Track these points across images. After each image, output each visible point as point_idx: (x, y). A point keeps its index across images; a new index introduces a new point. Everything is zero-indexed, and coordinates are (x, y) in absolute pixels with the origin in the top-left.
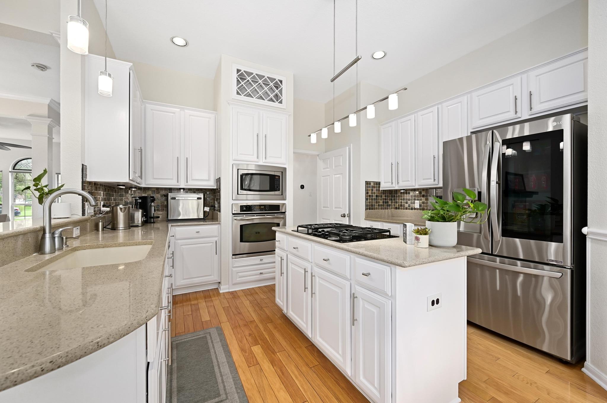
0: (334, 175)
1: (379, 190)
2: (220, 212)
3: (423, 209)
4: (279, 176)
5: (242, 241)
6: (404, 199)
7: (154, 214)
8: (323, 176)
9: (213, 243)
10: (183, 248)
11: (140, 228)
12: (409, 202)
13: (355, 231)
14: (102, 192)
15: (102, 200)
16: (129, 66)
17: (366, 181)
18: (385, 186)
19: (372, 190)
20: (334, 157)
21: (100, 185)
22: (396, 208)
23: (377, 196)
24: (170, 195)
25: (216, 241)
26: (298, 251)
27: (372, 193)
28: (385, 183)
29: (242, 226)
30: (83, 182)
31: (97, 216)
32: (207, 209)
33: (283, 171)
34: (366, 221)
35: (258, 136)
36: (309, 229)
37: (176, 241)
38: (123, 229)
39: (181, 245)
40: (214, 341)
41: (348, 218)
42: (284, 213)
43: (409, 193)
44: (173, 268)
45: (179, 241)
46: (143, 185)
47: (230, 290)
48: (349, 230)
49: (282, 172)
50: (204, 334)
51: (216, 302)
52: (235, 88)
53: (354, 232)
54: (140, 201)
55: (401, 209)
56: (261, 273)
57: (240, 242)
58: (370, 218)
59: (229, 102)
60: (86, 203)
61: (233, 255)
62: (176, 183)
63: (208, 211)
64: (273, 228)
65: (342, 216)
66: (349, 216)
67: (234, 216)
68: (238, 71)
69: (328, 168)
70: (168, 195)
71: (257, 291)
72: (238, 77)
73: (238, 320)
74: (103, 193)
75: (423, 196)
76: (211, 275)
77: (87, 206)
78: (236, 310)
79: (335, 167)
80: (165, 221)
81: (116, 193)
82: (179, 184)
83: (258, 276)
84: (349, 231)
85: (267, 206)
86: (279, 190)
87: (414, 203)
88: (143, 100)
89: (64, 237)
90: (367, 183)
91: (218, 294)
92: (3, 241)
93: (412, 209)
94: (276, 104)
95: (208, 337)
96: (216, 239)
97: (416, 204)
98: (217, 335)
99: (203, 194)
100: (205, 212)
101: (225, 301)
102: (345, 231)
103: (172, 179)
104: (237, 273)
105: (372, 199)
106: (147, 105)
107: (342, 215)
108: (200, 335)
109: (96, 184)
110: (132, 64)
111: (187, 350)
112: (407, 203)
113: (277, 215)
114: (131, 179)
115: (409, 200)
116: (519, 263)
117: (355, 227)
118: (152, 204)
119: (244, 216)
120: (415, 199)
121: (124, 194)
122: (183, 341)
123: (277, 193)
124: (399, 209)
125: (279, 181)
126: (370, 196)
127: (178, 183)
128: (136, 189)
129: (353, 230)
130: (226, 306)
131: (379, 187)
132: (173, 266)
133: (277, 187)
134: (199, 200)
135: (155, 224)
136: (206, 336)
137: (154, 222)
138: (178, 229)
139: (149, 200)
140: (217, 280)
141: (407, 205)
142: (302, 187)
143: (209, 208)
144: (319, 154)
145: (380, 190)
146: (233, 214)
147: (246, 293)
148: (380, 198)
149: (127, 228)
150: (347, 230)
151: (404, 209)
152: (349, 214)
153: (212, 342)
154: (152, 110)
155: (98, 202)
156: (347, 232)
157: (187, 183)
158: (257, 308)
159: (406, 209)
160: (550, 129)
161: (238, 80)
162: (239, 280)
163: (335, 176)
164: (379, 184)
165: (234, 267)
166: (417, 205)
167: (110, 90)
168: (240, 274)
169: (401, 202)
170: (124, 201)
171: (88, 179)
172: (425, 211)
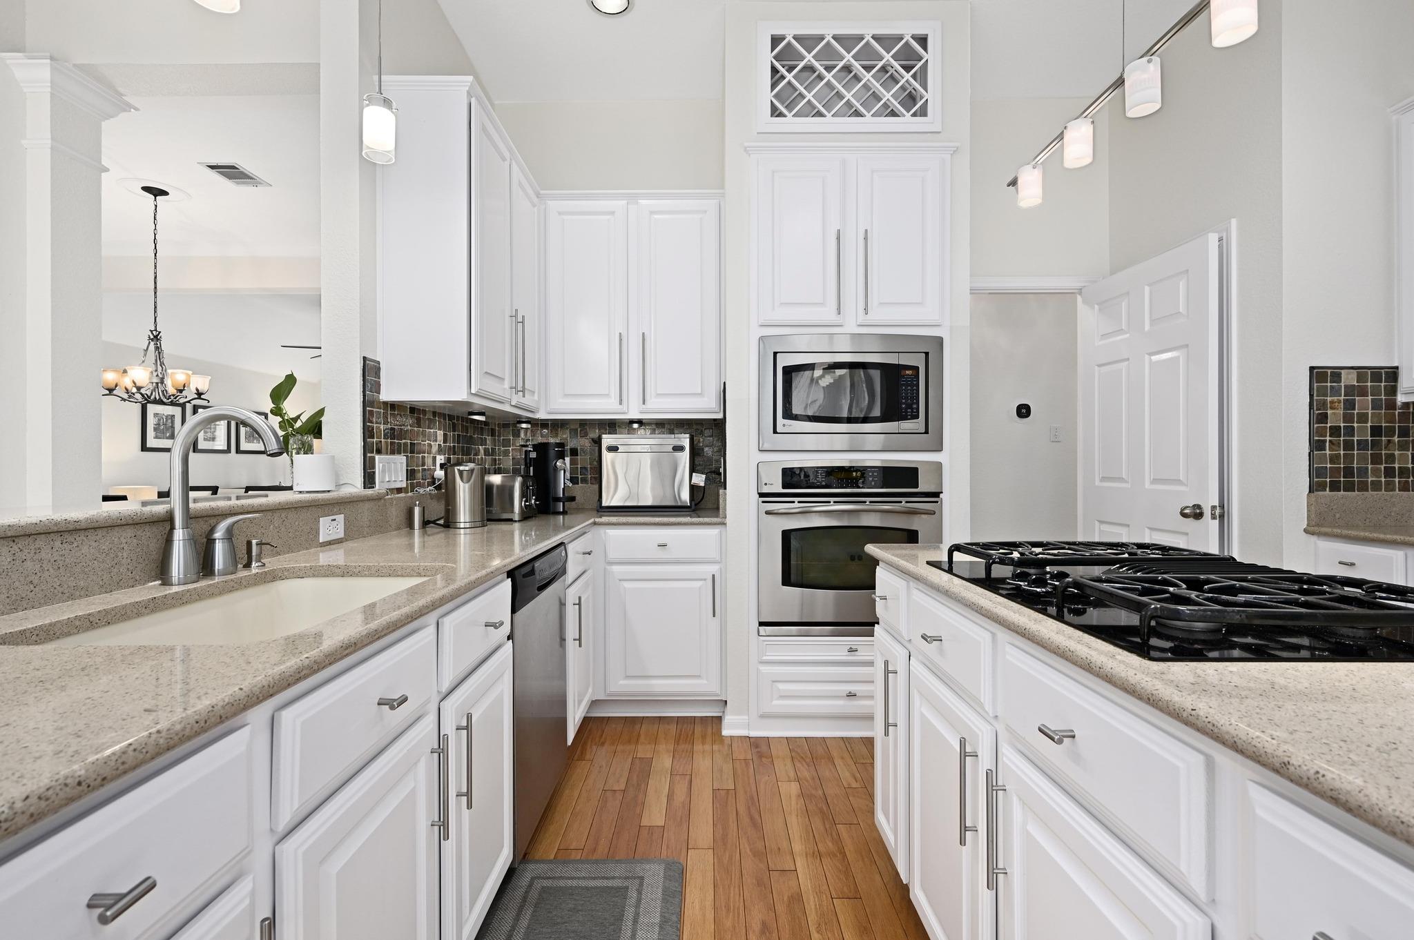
0: (1147, 356)
1: (1391, 405)
2: (725, 489)
4: (916, 369)
5: (786, 581)
7: (564, 489)
8: (1099, 366)
9: (705, 580)
10: (625, 588)
11: (517, 525)
13: (1250, 597)
14: (440, 434)
15: (440, 451)
16: (467, 86)
17: (1312, 369)
19: (1350, 405)
20: (1148, 285)
21: (434, 414)
23: (1376, 431)
24: (607, 440)
25: (714, 576)
26: (941, 652)
27: (1348, 418)
29: (786, 535)
30: (368, 404)
31: (416, 491)
32: (699, 479)
33: (933, 349)
34: (1314, 539)
35: (838, 238)
36: (994, 562)
37: (608, 567)
38: (468, 525)
39: (620, 580)
40: (641, 919)
41: (1217, 522)
42: (936, 495)
44: (580, 646)
45: (615, 568)
46: (542, 415)
47: (753, 734)
48: (1208, 582)
49: (927, 354)
50: (627, 878)
51: (704, 762)
52: (765, 95)
53: (1242, 598)
54: (533, 455)
56: (851, 695)
57: (784, 584)
58: (1339, 527)
59: (746, 144)
60: (377, 457)
61: (761, 624)
62: (616, 407)
63: (702, 484)
64: (871, 549)
65: (1184, 515)
66: (1222, 514)
67: (763, 502)
68: (776, 41)
69: (1121, 331)
70: (600, 439)
71: (835, 754)
72: (777, 65)
73: (743, 851)
74: (445, 435)
76: (699, 677)
77: (381, 465)
78: (749, 808)
79: (1153, 321)
80: (592, 509)
81: (493, 435)
82: (625, 409)
83: (841, 702)
84: (1211, 591)
85: (873, 472)
86: (917, 417)
88: (542, 192)
89: (254, 542)
90: (1318, 375)
91: (717, 736)
92: (12, 544)
94: (907, 121)
95: (633, 894)
96: (714, 569)
98: (660, 895)
99: (688, 435)
100: (693, 488)
101: (727, 768)
102: (1183, 590)
103: (607, 395)
104: (773, 682)
105: (1348, 446)
106: (549, 202)
107: (1187, 511)
108: (614, 878)
109: (415, 411)
110: (470, 78)
111: (558, 924)
113: (907, 502)
114: (473, 391)
117: (1253, 568)
118: (559, 464)
119: (794, 502)
121: (511, 438)
122: (562, 883)
123: (907, 425)
125: (914, 385)
126: (1335, 431)
127: (620, 407)
128: (529, 426)
129: (1238, 584)
130: (725, 787)
131: (1393, 391)
132: (580, 640)
133: (910, 406)
134: (678, 454)
135: (566, 517)
136: (627, 888)
137: (564, 513)
138: (612, 532)
139: (552, 453)
140: (717, 695)
142: (1024, 411)
143: (704, 476)
144: (1083, 285)
145: (1399, 403)
146: (761, 495)
147: (797, 752)
148: (1396, 439)
149: (478, 524)
150: (1195, 585)
152: (1222, 506)
153: (635, 921)
154: (560, 213)
155: (426, 455)
156: (1193, 595)
157: (644, 403)
158: (817, 823)
161: (774, 71)
162: (778, 705)
163: (1154, 358)
164: (1389, 375)
165: (762, 662)
167: (391, 146)
168: (781, 686)
170: (511, 458)
171: (385, 396)
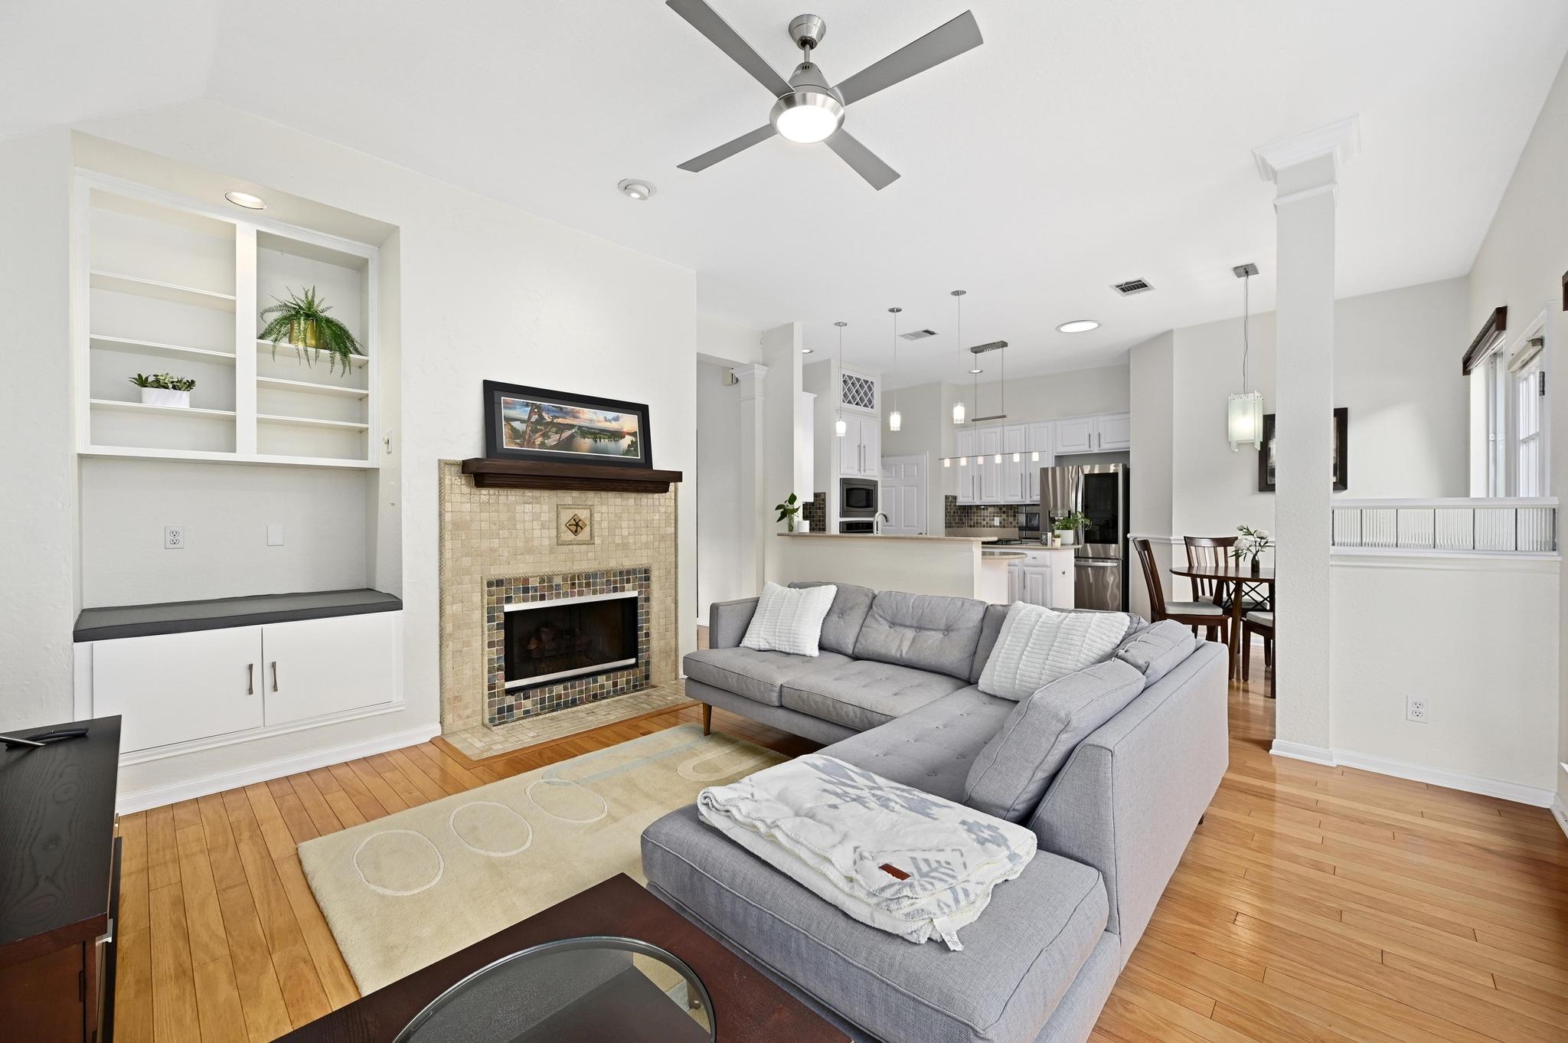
0: (903, 487)
1: (956, 505)
3: (1004, 527)
4: (873, 491)
6: (981, 516)
12: (987, 519)
18: (962, 501)
19: (952, 506)
20: (903, 464)
22: (971, 526)
23: (954, 513)
27: (951, 509)
28: (963, 497)
33: (876, 484)
43: (987, 509)
49: (875, 486)
55: (977, 527)
75: (1004, 512)
86: (873, 506)
87: (993, 520)
90: (947, 497)
93: (991, 527)
97: (995, 522)
112: (984, 520)
115: (987, 516)
116: (1090, 560)
120: (994, 516)
123: (871, 509)
124: (974, 526)
125: (872, 496)
126: (948, 512)
131: (956, 502)
133: (871, 503)
141: (984, 523)
145: (958, 505)
148: (957, 515)
151: (981, 527)
152: (926, 532)
159: (984, 526)
160: (1111, 471)
164: (955, 498)
166: (997, 521)
169: (977, 519)
172: (1006, 529)
